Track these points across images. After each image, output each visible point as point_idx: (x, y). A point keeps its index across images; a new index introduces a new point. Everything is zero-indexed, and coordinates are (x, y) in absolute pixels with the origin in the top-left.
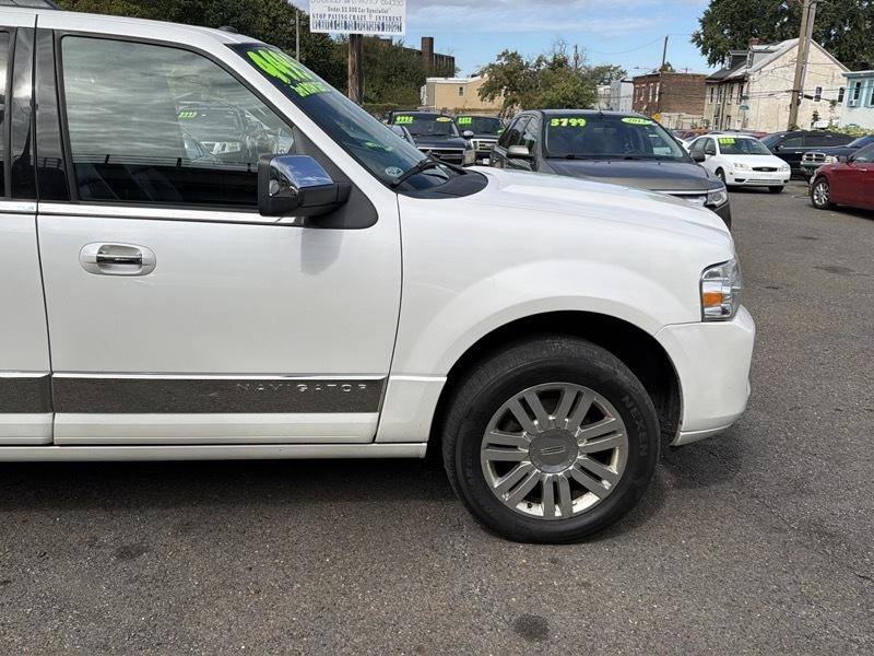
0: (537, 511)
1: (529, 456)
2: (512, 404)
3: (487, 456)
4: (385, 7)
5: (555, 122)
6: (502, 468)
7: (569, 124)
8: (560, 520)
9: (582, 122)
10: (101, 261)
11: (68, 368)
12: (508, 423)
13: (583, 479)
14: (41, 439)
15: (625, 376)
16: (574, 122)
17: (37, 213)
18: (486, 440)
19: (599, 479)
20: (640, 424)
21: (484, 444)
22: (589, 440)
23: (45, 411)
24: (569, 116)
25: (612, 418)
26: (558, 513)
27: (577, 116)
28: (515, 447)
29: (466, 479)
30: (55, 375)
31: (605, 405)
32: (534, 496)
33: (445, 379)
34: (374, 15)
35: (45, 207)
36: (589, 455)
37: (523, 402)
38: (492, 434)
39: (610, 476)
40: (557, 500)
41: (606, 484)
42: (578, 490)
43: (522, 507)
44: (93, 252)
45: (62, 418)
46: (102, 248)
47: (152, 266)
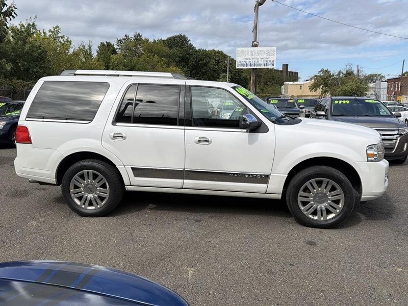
0: (316, 218)
1: (313, 200)
2: (307, 184)
3: (300, 199)
4: (268, 57)
5: (336, 102)
6: (304, 204)
7: (342, 102)
8: (323, 221)
9: (348, 102)
10: (199, 141)
11: (189, 167)
12: (306, 190)
13: (331, 209)
14: (180, 186)
15: (342, 177)
16: (344, 102)
18: (299, 194)
19: (336, 209)
20: (347, 191)
21: (299, 196)
22: (332, 196)
23: (182, 179)
24: (342, 100)
25: (339, 190)
26: (322, 219)
27: (346, 100)
28: (309, 197)
29: (293, 206)
30: (186, 170)
31: (337, 185)
32: (315, 213)
33: (287, 175)
34: (263, 60)
35: (186, 128)
36: (332, 201)
37: (311, 184)
38: (301, 193)
39: (339, 208)
40: (322, 215)
41: (338, 211)
42: (329, 212)
43: (311, 216)
44: (197, 139)
45: (186, 181)
46: (200, 138)
47: (211, 142)
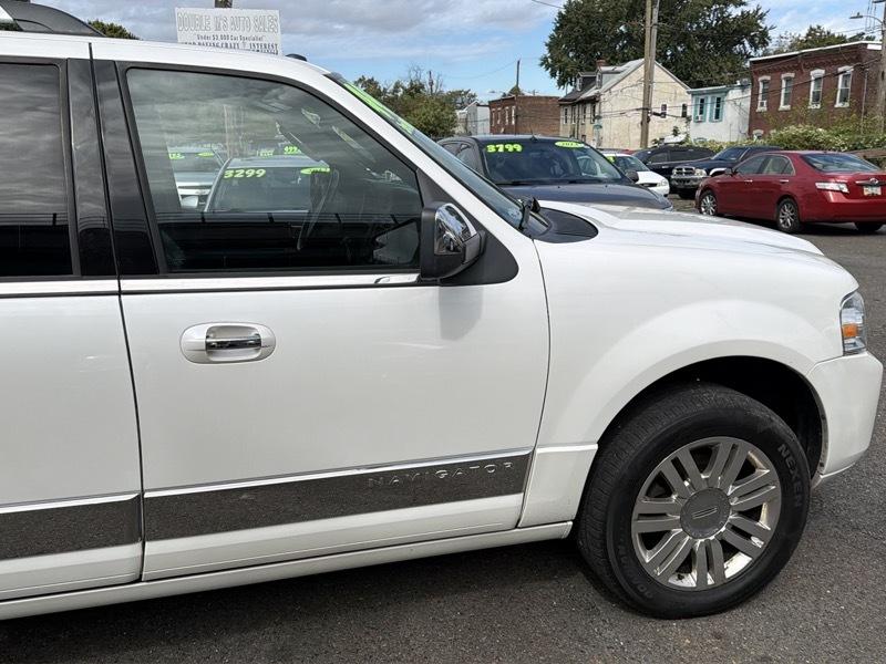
0: (690, 581)
1: (681, 523)
2: (665, 466)
3: (639, 527)
4: (260, 35)
5: (491, 148)
7: (506, 150)
8: (713, 588)
9: (519, 148)
10: (210, 347)
12: (663, 488)
13: (734, 539)
14: (127, 575)
16: (510, 148)
17: (120, 293)
18: (638, 509)
19: (748, 536)
20: (794, 473)
21: (635, 516)
22: (742, 497)
23: (130, 541)
24: (504, 142)
25: (765, 471)
26: (710, 582)
27: (512, 142)
28: (663, 515)
29: (618, 556)
30: (147, 495)
31: (758, 457)
32: (686, 566)
33: (596, 447)
34: (248, 42)
35: (128, 284)
36: (740, 513)
37: (676, 462)
38: (643, 504)
39: (761, 533)
40: (710, 566)
41: (756, 541)
42: (730, 551)
43: (673, 581)
44: (198, 336)
45: (153, 548)
46: (210, 331)
47: (272, 346)
